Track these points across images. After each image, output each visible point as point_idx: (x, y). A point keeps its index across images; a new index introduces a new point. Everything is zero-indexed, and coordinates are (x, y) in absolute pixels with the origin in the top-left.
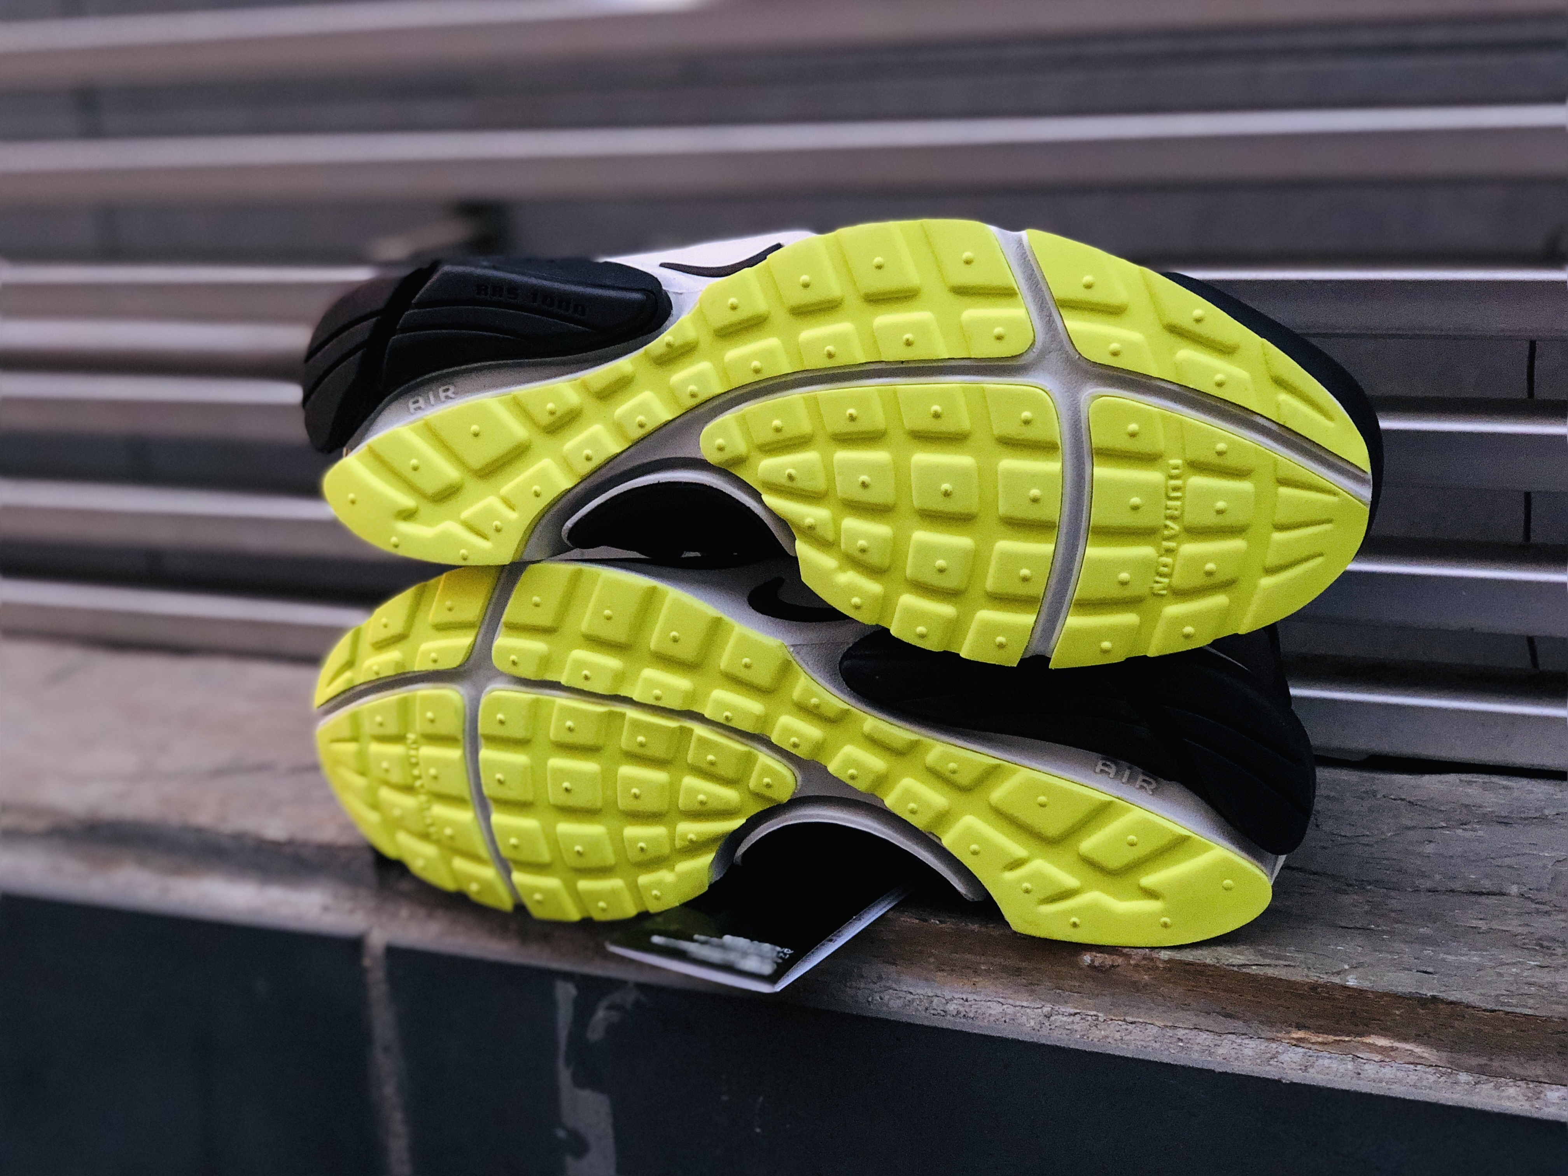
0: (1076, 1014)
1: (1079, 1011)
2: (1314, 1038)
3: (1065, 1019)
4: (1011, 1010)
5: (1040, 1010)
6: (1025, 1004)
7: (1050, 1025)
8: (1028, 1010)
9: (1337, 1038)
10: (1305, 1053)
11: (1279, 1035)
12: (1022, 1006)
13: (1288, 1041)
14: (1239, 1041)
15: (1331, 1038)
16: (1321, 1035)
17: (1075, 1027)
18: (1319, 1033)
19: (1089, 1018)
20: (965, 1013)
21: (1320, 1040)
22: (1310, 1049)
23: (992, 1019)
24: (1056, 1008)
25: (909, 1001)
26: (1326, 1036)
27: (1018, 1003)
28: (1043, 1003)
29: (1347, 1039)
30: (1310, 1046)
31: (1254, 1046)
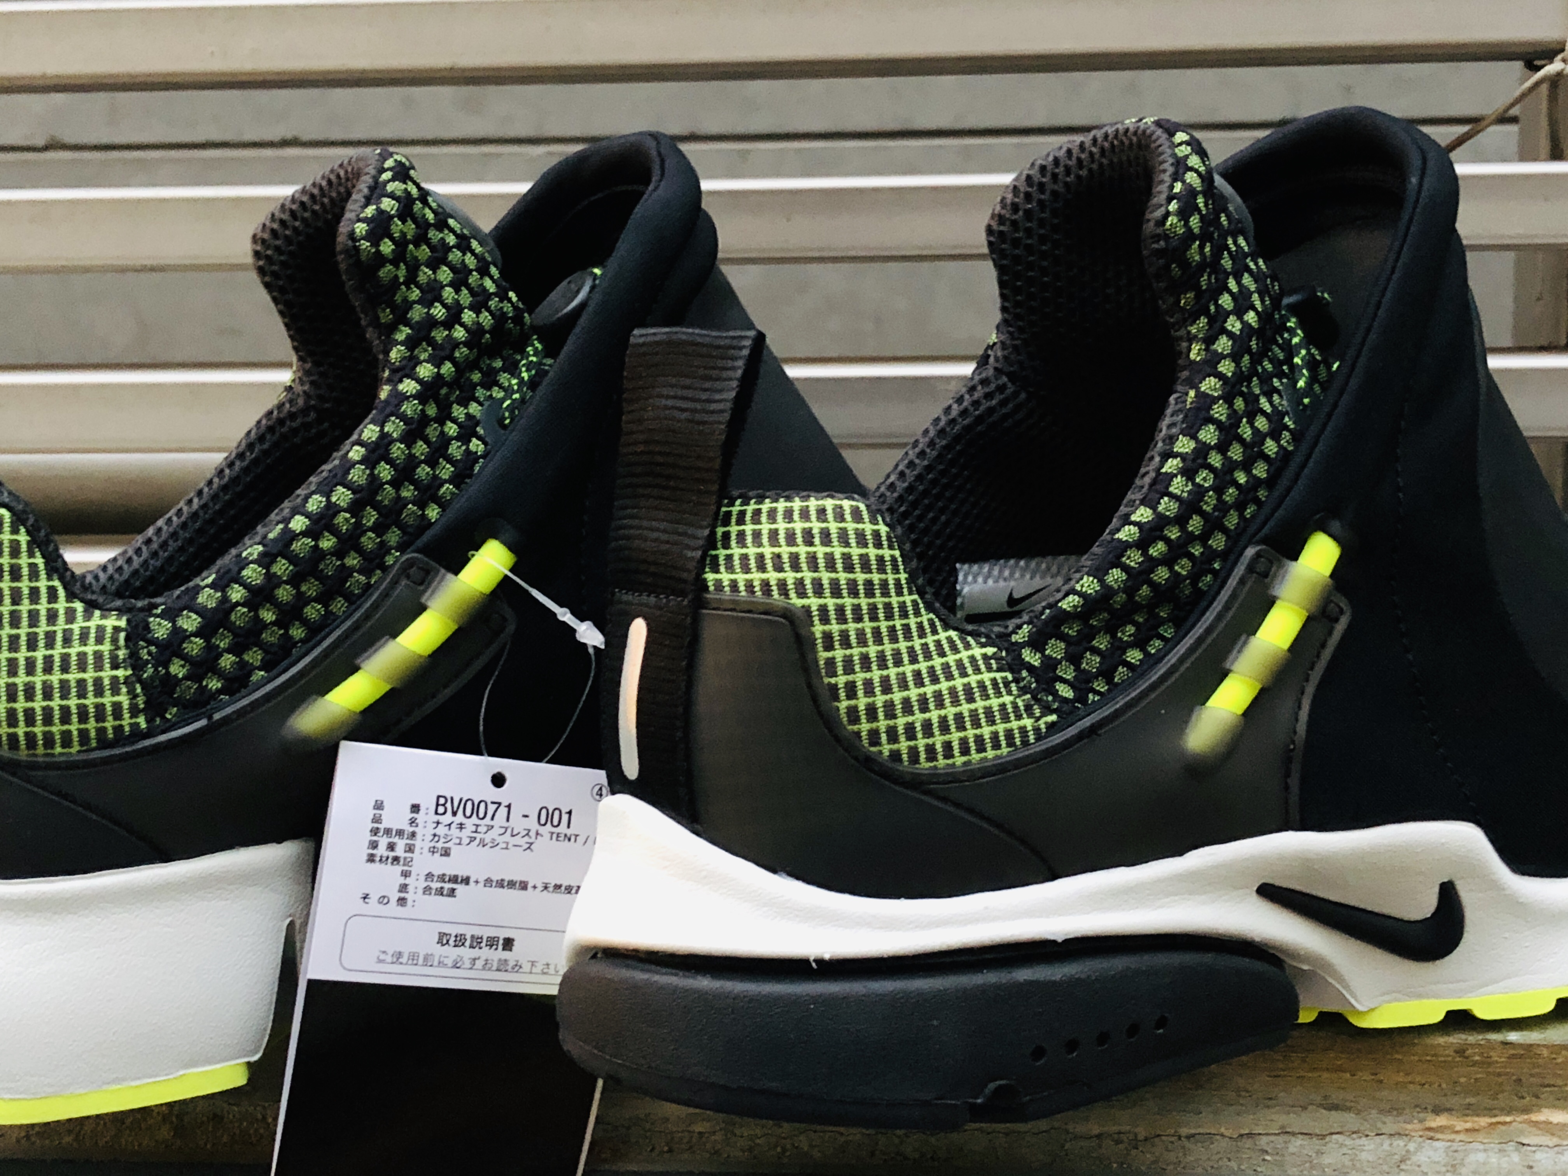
2: (1460, 1125)
9: (1494, 1120)
10: (1450, 1147)
11: (1409, 1127)
13: (1421, 1133)
14: (1348, 1142)
15: (1484, 1121)
16: (1469, 1118)
18: (1467, 1115)
21: (1468, 1125)
22: (1452, 1141)
26: (1476, 1119)
29: (1508, 1119)
30: (1453, 1136)
31: (1372, 1147)
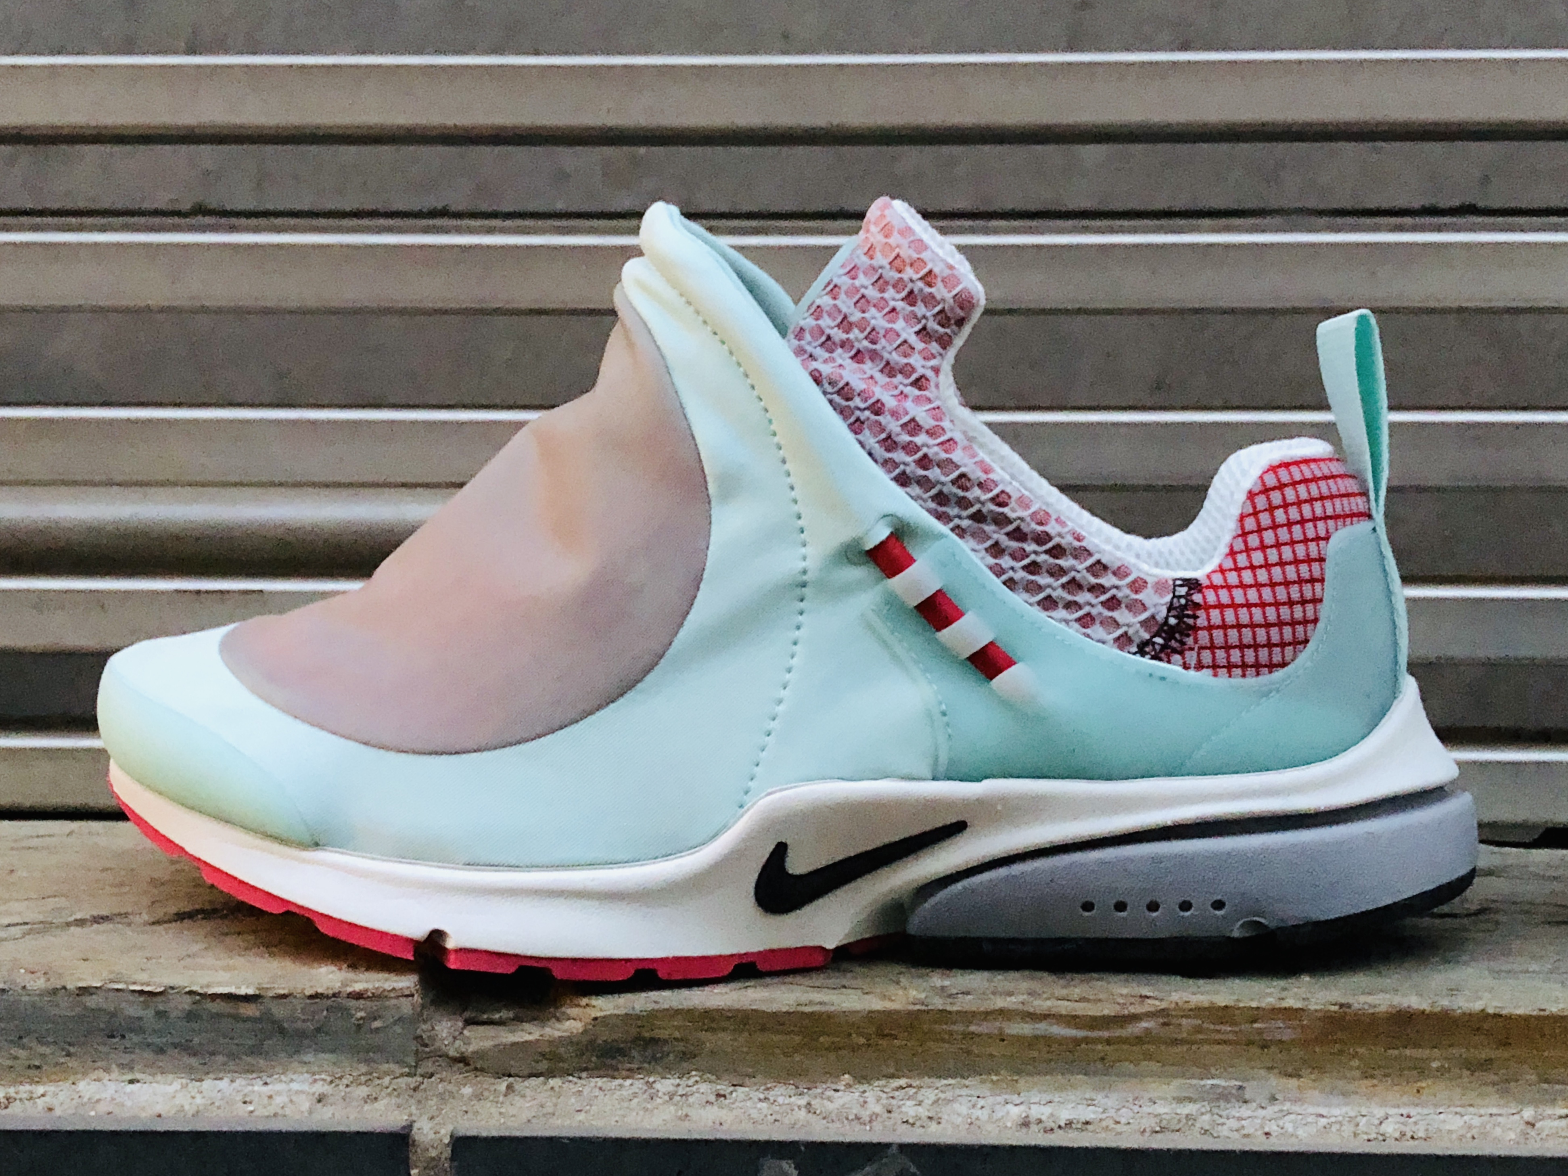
3: (1556, 1124)
4: (1476, 1121)
5: (1517, 1117)
6: (1494, 1111)
7: (1539, 1134)
8: (1500, 1119)
12: (1493, 1114)
20: (1411, 1133)
23: (1454, 1136)
24: (1540, 1110)
25: (1325, 1127)
27: (1482, 1111)
28: (1522, 1107)
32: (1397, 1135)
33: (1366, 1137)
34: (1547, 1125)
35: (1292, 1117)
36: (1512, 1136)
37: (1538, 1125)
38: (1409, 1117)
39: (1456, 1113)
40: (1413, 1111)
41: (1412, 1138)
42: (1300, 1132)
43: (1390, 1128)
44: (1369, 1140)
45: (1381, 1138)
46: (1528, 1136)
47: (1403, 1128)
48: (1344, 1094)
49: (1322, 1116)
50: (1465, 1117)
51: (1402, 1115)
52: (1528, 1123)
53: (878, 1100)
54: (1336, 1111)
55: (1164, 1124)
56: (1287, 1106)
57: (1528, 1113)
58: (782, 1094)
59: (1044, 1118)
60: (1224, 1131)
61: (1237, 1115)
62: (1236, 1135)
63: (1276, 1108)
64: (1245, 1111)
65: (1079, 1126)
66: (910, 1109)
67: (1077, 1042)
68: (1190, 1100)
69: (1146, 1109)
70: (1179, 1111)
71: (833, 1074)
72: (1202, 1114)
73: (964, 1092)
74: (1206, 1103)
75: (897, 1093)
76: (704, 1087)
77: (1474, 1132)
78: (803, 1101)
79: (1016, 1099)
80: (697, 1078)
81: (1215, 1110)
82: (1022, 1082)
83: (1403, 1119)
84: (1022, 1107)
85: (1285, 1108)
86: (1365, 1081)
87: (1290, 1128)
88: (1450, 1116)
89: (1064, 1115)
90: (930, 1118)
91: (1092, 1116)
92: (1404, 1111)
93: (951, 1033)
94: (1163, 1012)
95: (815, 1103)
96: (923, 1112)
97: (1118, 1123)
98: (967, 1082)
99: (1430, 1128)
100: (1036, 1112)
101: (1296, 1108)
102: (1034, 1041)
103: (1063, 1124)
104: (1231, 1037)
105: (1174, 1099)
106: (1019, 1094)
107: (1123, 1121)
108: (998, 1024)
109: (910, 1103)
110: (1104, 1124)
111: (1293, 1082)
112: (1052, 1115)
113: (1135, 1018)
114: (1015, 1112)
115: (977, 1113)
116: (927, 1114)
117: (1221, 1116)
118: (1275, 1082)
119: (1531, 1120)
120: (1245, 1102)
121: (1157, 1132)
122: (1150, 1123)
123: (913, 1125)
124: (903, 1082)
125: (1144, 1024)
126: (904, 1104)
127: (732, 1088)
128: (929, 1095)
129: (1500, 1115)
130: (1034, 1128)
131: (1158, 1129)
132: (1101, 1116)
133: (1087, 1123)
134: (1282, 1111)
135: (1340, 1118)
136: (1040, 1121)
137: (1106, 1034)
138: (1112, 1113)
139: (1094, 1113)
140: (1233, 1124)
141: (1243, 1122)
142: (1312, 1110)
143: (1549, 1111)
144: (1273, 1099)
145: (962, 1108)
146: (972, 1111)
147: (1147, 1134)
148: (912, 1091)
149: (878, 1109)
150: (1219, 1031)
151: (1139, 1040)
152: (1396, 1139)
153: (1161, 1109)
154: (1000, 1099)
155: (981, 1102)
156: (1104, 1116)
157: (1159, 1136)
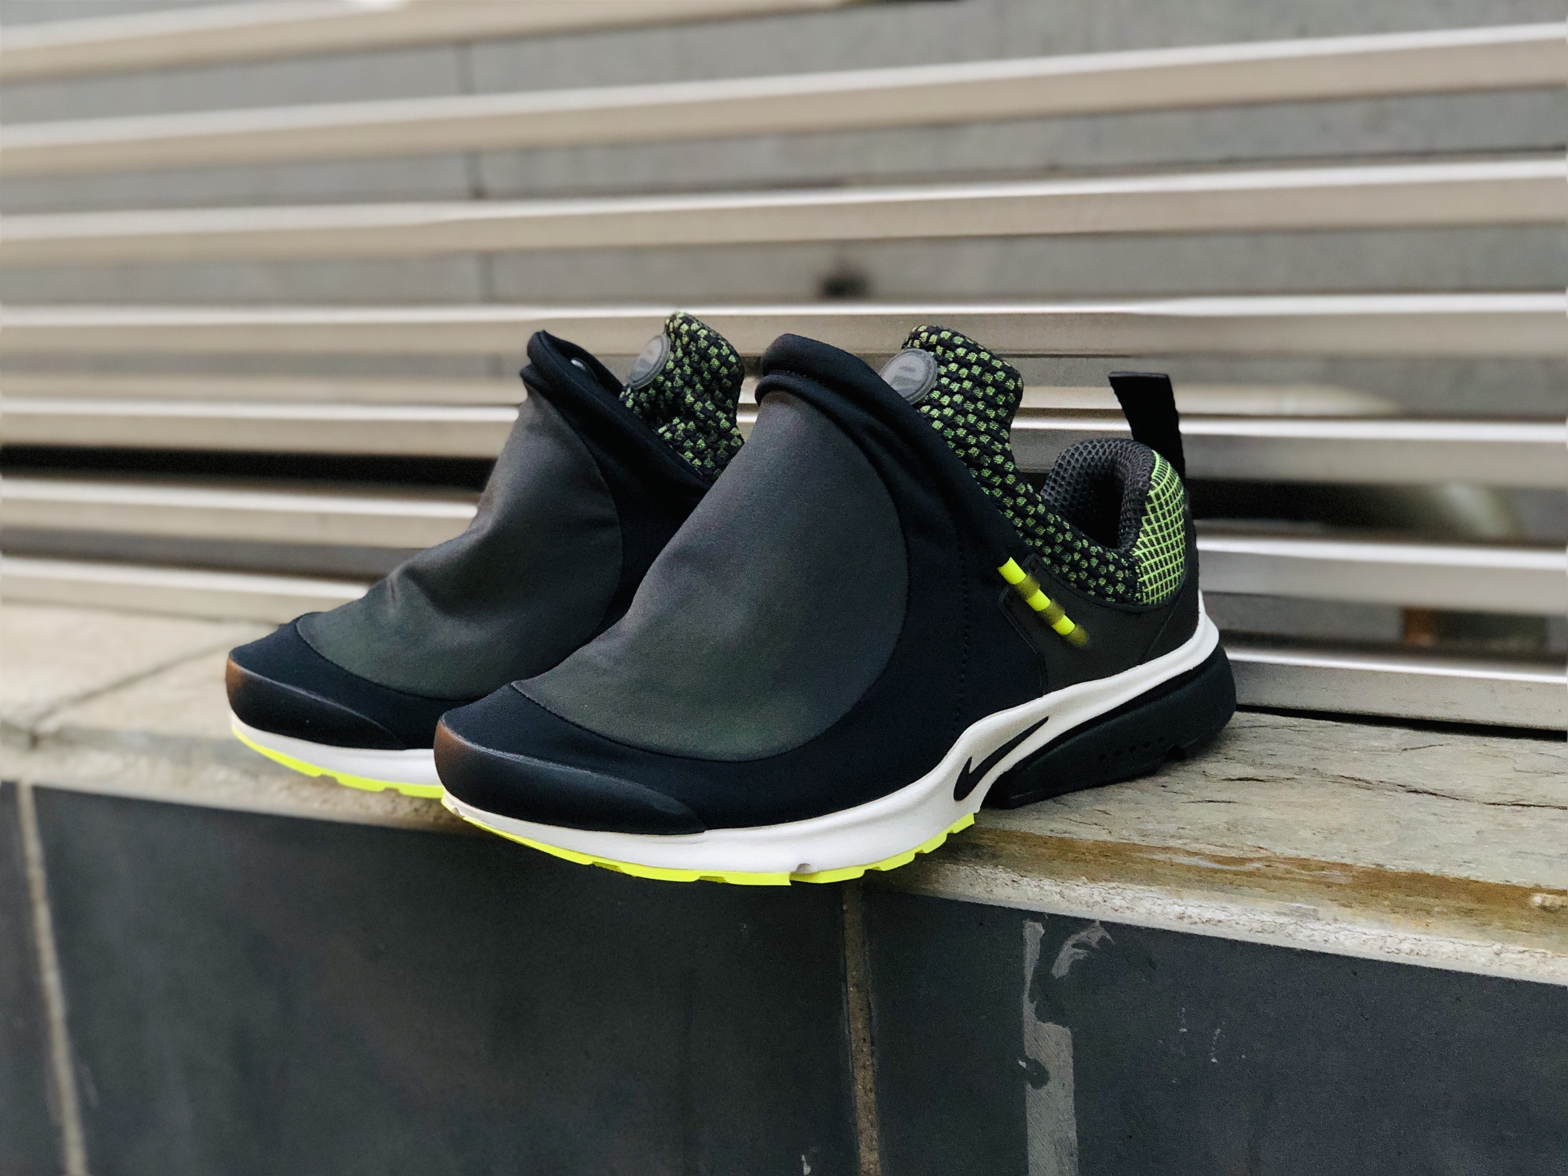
0: (1524, 952)
1: (1527, 949)
3: (1514, 956)
4: (1461, 948)
5: (1489, 948)
6: (1476, 943)
7: (1500, 961)
8: (1479, 949)
12: (1473, 945)
17: (1524, 963)
19: (1538, 955)
20: (1418, 951)
23: (1444, 956)
24: (1506, 946)
25: (1364, 942)
27: (1468, 942)
28: (1493, 942)
32: (1408, 951)
33: (1387, 950)
34: (1507, 956)
35: (1347, 932)
36: (1483, 960)
37: (1502, 955)
38: (1420, 940)
39: (1451, 942)
40: (1423, 938)
41: (1418, 953)
42: (1347, 943)
43: (1405, 946)
44: (1388, 952)
45: (1397, 951)
46: (1492, 962)
47: (1414, 947)
48: (1382, 921)
49: (1365, 934)
50: (1456, 945)
51: (1416, 939)
52: (1496, 954)
53: (1100, 893)
54: (1375, 932)
55: (1265, 927)
56: (1344, 925)
57: (1497, 947)
58: (1048, 884)
59: (1194, 915)
60: (1300, 936)
61: (1312, 927)
62: (1307, 940)
63: (1338, 925)
64: (1317, 925)
65: (1214, 923)
66: (1118, 902)
67: (1216, 871)
68: (1285, 914)
69: (1257, 917)
70: (1277, 921)
71: (1075, 875)
72: (1291, 924)
73: (1150, 894)
74: (1294, 917)
75: (1111, 891)
76: (1004, 875)
77: (1459, 955)
78: (1058, 889)
79: (1180, 902)
80: (1001, 870)
81: (1300, 923)
82: (1185, 892)
83: (1415, 941)
84: (1183, 908)
85: (1342, 926)
86: (1393, 916)
87: (1342, 938)
88: (1446, 943)
89: (1207, 915)
90: (1127, 908)
91: (1223, 918)
92: (1417, 937)
93: (1142, 858)
94: (1268, 859)
95: (1066, 892)
96: (1124, 904)
97: (1237, 923)
98: (1152, 889)
99: (1431, 950)
100: (1190, 911)
101: (1349, 927)
102: (1189, 868)
103: (1204, 921)
104: (1308, 878)
105: (1275, 912)
106: (1182, 899)
107: (1241, 922)
108: (1169, 856)
109: (1118, 898)
110: (1229, 923)
111: (1349, 911)
112: (1199, 915)
113: (1251, 860)
114: (1178, 909)
115: (1155, 908)
116: (1127, 905)
117: (1302, 927)
118: (1336, 909)
119: (1498, 952)
120: (1318, 919)
121: (1259, 932)
122: (1256, 926)
123: (1116, 910)
124: (1114, 885)
125: (1256, 865)
126: (1114, 898)
127: (1021, 878)
128: (1129, 894)
129: (1480, 946)
130: (1186, 921)
131: (1260, 930)
132: (1229, 918)
133: (1220, 921)
134: (1340, 927)
135: (1375, 937)
136: (1190, 917)
137: (1233, 868)
138: (1235, 917)
139: (1226, 916)
140: (1308, 932)
141: (1314, 932)
142: (1359, 929)
143: (1511, 947)
144: (1336, 920)
145: (1147, 904)
146: (1153, 906)
147: (1252, 932)
148: (1120, 891)
149: (1100, 899)
150: (1301, 874)
151: (1250, 874)
152: (1407, 954)
153: (1265, 918)
154: (1171, 901)
155: (1159, 902)
156: (1231, 918)
157: (1260, 935)
